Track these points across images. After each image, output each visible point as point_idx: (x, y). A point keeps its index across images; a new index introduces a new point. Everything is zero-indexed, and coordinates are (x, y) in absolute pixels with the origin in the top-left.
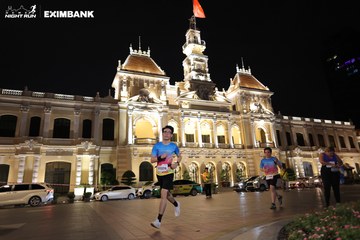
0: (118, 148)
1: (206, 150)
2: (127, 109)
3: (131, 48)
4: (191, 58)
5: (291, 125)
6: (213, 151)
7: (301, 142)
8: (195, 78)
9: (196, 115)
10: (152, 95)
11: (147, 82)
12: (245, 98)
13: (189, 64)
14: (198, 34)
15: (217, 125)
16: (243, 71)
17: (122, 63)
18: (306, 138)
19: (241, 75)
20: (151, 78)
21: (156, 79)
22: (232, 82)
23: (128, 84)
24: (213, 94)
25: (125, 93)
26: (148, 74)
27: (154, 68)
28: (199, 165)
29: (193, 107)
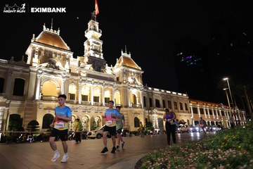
0: (26, 102)
1: (96, 107)
2: (37, 72)
3: (44, 26)
4: (91, 40)
5: (152, 94)
6: (100, 108)
7: (158, 105)
8: (92, 55)
9: (91, 82)
10: (58, 64)
11: (56, 53)
12: (126, 73)
13: (89, 44)
14: (97, 24)
15: (105, 90)
16: (126, 55)
17: (36, 37)
18: (161, 103)
19: (124, 58)
20: (58, 51)
21: (63, 52)
22: (118, 61)
23: (39, 53)
24: (104, 68)
25: (36, 60)
26: (56, 48)
27: (62, 44)
28: (90, 118)
29: (89, 76)
